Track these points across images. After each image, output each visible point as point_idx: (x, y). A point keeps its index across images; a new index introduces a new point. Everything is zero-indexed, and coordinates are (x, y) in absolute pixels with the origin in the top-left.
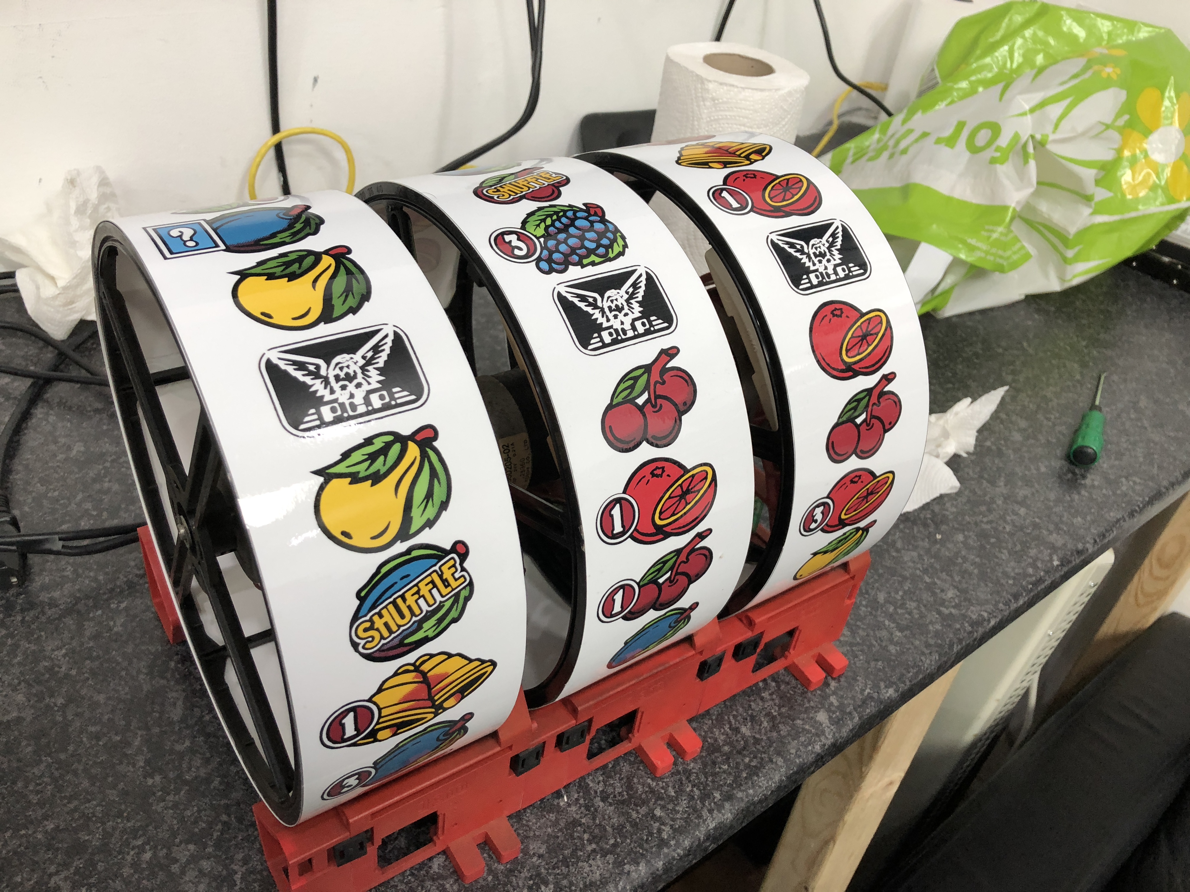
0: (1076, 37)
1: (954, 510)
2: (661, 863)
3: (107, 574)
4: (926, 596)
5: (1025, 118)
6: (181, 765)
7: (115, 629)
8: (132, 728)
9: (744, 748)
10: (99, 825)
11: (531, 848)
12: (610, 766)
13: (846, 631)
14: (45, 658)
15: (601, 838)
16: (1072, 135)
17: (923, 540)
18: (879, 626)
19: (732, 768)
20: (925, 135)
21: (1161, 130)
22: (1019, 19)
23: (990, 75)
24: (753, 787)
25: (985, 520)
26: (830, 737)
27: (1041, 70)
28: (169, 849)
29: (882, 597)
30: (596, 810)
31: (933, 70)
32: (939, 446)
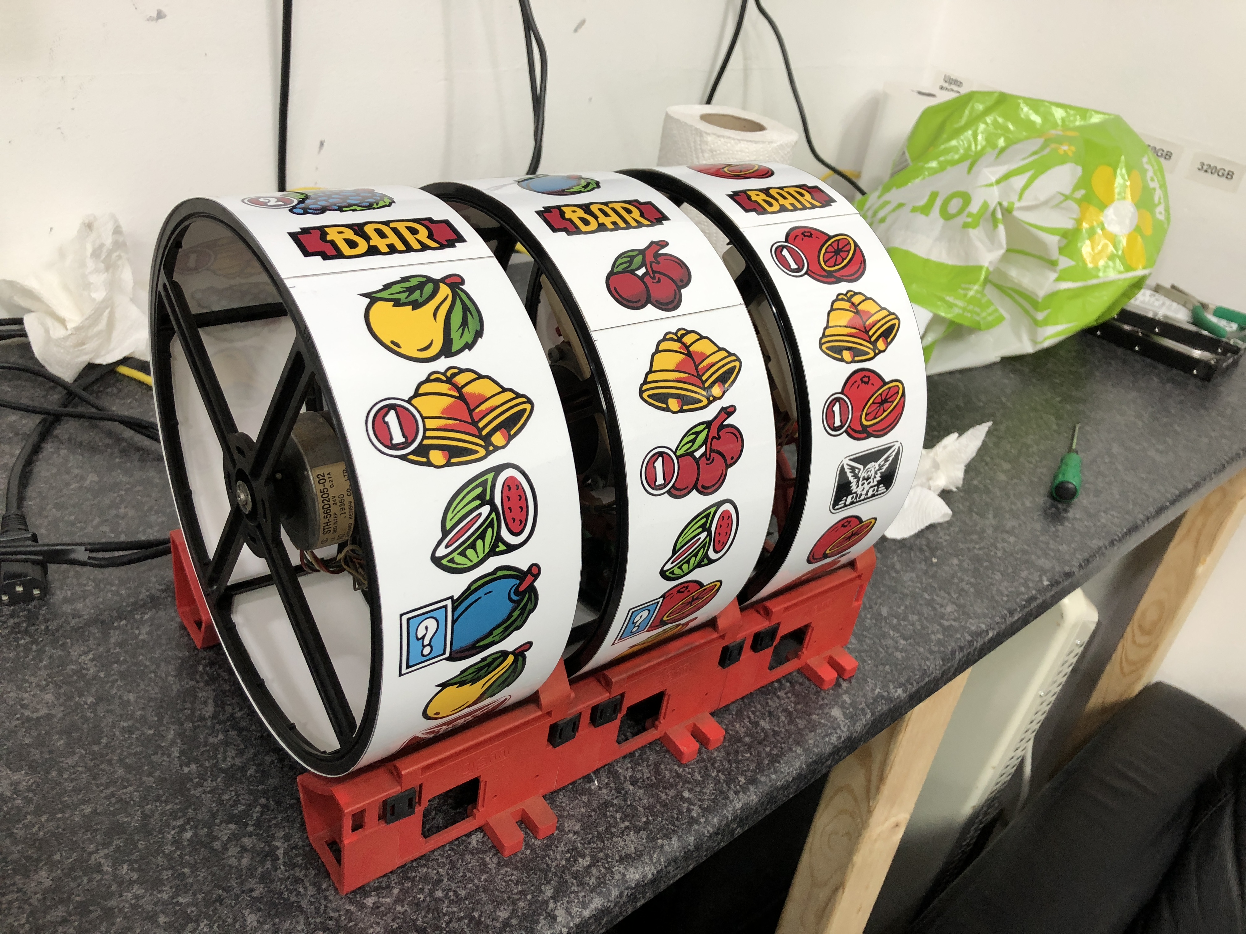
0: (1033, 123)
1: (947, 538)
2: (693, 838)
3: (130, 588)
4: (926, 611)
5: (991, 188)
6: (216, 755)
7: (141, 637)
8: (165, 723)
9: (764, 739)
10: (137, 808)
11: (566, 825)
12: (637, 754)
13: (853, 640)
14: (71, 662)
15: (633, 816)
16: (1034, 203)
17: (920, 563)
18: (885, 636)
19: (754, 756)
20: (901, 205)
21: (1116, 204)
22: (980, 107)
23: (956, 157)
24: (775, 772)
25: (977, 546)
26: (845, 730)
27: (1003, 150)
28: (209, 828)
29: (884, 611)
30: (626, 793)
31: (904, 153)
32: (929, 479)
